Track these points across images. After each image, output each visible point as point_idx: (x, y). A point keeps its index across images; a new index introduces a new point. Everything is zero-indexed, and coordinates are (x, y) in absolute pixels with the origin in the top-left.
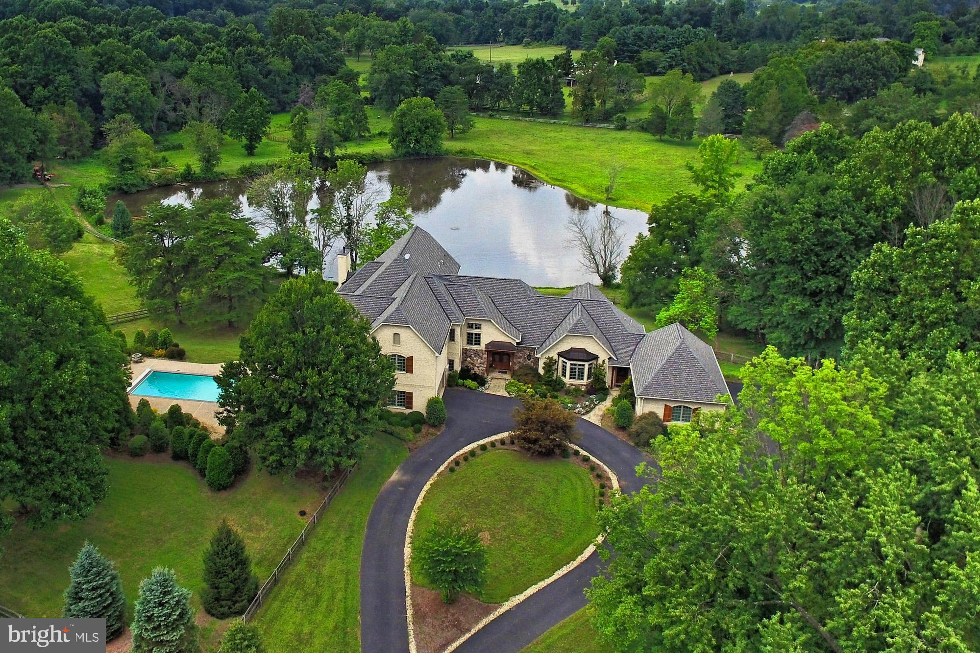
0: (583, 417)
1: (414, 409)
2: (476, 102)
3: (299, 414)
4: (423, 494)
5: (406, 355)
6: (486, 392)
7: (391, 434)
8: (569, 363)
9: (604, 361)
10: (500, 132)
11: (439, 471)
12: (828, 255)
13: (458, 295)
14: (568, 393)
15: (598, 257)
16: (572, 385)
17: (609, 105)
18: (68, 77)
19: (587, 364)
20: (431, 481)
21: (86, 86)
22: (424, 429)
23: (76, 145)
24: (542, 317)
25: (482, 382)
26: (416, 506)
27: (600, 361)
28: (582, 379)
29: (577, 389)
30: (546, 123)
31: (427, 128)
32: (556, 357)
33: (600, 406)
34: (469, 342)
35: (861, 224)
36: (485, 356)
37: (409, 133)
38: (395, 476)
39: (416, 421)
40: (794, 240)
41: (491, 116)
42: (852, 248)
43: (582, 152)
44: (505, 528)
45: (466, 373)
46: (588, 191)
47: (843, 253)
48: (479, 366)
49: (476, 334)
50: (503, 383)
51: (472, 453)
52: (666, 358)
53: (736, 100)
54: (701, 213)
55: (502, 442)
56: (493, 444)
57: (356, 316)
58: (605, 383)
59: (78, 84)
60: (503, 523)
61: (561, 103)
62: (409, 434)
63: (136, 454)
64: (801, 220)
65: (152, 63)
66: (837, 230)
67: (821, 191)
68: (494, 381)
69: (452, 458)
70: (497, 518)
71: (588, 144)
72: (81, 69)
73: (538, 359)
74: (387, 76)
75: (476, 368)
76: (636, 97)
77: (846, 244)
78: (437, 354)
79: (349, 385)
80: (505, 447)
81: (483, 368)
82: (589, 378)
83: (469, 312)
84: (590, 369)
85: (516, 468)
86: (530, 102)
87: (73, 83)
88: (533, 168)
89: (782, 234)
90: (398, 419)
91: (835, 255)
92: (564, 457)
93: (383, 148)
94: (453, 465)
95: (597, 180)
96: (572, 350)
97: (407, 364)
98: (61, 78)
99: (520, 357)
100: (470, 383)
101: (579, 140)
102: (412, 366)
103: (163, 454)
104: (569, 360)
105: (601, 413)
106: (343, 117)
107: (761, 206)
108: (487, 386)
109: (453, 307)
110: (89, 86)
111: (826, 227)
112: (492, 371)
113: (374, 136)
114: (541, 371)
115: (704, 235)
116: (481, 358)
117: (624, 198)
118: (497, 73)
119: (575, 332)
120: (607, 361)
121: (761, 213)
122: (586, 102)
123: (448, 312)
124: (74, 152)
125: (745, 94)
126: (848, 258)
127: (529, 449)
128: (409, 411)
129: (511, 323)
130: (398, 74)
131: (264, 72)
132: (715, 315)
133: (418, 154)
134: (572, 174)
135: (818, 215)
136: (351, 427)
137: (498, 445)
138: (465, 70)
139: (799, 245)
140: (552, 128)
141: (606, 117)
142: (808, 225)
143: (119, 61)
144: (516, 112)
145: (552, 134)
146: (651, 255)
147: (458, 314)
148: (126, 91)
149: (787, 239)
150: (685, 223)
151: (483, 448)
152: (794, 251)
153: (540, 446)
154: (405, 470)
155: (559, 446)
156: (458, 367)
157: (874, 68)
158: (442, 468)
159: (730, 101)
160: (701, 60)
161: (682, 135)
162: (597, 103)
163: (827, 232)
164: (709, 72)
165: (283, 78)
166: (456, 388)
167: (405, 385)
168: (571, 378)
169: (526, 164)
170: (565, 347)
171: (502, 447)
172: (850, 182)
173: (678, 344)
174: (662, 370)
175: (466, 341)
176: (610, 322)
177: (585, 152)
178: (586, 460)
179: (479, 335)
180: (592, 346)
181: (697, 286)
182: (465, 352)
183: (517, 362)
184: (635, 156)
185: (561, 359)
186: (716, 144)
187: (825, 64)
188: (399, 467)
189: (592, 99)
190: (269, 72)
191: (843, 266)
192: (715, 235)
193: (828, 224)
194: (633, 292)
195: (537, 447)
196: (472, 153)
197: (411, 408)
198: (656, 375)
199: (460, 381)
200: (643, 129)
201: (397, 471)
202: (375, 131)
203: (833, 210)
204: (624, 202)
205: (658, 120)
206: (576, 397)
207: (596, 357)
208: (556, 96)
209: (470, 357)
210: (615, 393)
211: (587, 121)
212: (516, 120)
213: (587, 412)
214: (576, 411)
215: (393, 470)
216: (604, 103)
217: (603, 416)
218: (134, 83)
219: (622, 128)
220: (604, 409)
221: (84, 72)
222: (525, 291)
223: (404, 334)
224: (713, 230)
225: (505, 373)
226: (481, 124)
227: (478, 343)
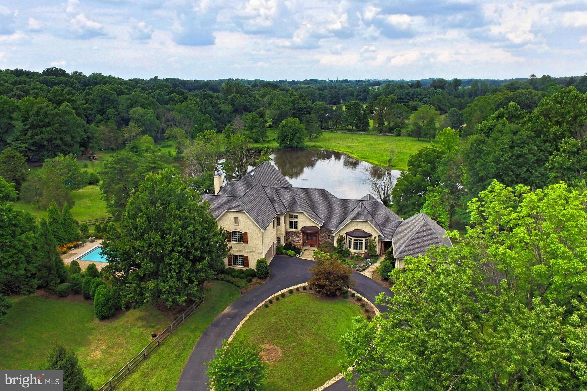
0: (361, 273)
1: (250, 267)
2: (324, 125)
3: (148, 265)
4: (243, 322)
5: (243, 231)
6: (300, 258)
7: (232, 283)
8: (353, 239)
9: (375, 238)
10: (336, 138)
11: (258, 306)
12: (520, 171)
13: (284, 198)
14: (352, 258)
15: (380, 190)
16: (355, 253)
17: (392, 124)
18: (113, 110)
19: (364, 240)
20: (251, 314)
21: (123, 115)
22: (254, 280)
23: (114, 143)
24: (337, 211)
25: (298, 251)
26: (235, 331)
27: (373, 238)
28: (362, 249)
29: (358, 256)
30: (359, 134)
31: (296, 133)
32: (345, 235)
33: (373, 266)
34: (291, 227)
35: (541, 150)
36: (301, 235)
37: (286, 136)
38: (227, 311)
39: (251, 275)
40: (497, 161)
41: (332, 131)
42: (536, 165)
43: (377, 146)
44: (294, 347)
45: (288, 246)
46: (380, 162)
47: (530, 169)
48: (298, 241)
49: (295, 222)
50: (312, 253)
51: (283, 295)
52: (415, 233)
53: (458, 119)
54: (438, 157)
55: (304, 288)
56: (298, 290)
57: (201, 201)
58: (376, 251)
59: (119, 114)
60: (294, 344)
61: (368, 125)
62: (243, 283)
63: (62, 295)
64: (502, 150)
65: (158, 105)
66: (526, 154)
67: (514, 133)
68: (307, 252)
69: (269, 299)
70: (290, 340)
71: (380, 142)
72: (120, 106)
73: (334, 236)
74: (279, 111)
75: (295, 244)
76: (406, 121)
77: (532, 162)
78: (262, 231)
79: (185, 245)
80: (305, 291)
81: (300, 243)
82: (366, 248)
83: (290, 207)
84: (366, 243)
85: (310, 305)
86: (351, 124)
87: (116, 113)
88: (351, 153)
89: (490, 158)
90: (237, 274)
91: (525, 170)
92: (344, 298)
93: (275, 145)
94: (268, 303)
95: (384, 158)
96: (355, 231)
97: (243, 237)
98: (110, 110)
99: (323, 237)
100: (290, 252)
101: (376, 141)
102: (247, 238)
103: (79, 296)
104: (353, 237)
105: (373, 270)
106: (254, 130)
107: (475, 145)
108: (301, 254)
109: (279, 204)
110: (124, 114)
111: (518, 152)
112: (306, 246)
113: (271, 140)
114: (336, 245)
115: (440, 169)
116: (298, 237)
117: (398, 166)
118: (335, 110)
119: (356, 219)
120: (377, 237)
121: (476, 149)
122: (380, 123)
123: (275, 207)
124: (112, 146)
125: (462, 116)
126: (533, 171)
127: (319, 292)
128: (246, 268)
129: (317, 216)
130: (285, 110)
131: (218, 112)
132: (448, 214)
133: (291, 147)
134: (371, 155)
135: (512, 147)
136: (185, 275)
137: (301, 290)
138: (319, 108)
139: (501, 165)
140: (363, 136)
141: (391, 130)
142: (506, 152)
143: (140, 102)
144: (345, 130)
145: (362, 139)
146: (408, 182)
147: (282, 208)
148: (142, 116)
149: (493, 161)
150: (428, 163)
151: (291, 292)
152: (497, 168)
153: (327, 290)
154: (235, 307)
155: (340, 289)
156: (283, 243)
157: (530, 102)
158: (260, 305)
159: (455, 120)
160: (440, 105)
161: (430, 137)
162: (386, 123)
163: (519, 156)
164: (444, 110)
165: (228, 115)
166: (282, 255)
167: (242, 251)
168: (354, 249)
169: (347, 151)
170: (351, 229)
171: (304, 291)
172: (532, 126)
173: (422, 224)
174: (411, 241)
175: (288, 226)
176: (380, 214)
177: (379, 146)
178: (359, 300)
179: (297, 222)
180: (367, 229)
181: (436, 196)
182: (288, 234)
183: (322, 239)
184: (404, 148)
185: (348, 237)
186: (448, 132)
187: (504, 102)
188: (231, 304)
189: (383, 121)
190: (221, 112)
191: (529, 177)
192: (447, 168)
193: (520, 151)
194: (399, 206)
195: (324, 291)
196: (320, 147)
197: (248, 267)
198: (408, 244)
199: (284, 251)
200: (410, 135)
201: (229, 307)
202: (271, 138)
203: (522, 143)
204: (398, 167)
205: (417, 130)
206: (357, 260)
207: (370, 236)
208: (366, 120)
209: (292, 236)
210: (382, 258)
211: (381, 132)
212: (345, 133)
213: (364, 270)
214: (357, 269)
215: (227, 306)
216: (389, 123)
217: (374, 272)
218: (146, 113)
219: (399, 135)
220: (375, 268)
221: (122, 108)
222: (327, 196)
223: (242, 218)
224: (446, 165)
225: (314, 246)
226: (326, 135)
227: (296, 227)
